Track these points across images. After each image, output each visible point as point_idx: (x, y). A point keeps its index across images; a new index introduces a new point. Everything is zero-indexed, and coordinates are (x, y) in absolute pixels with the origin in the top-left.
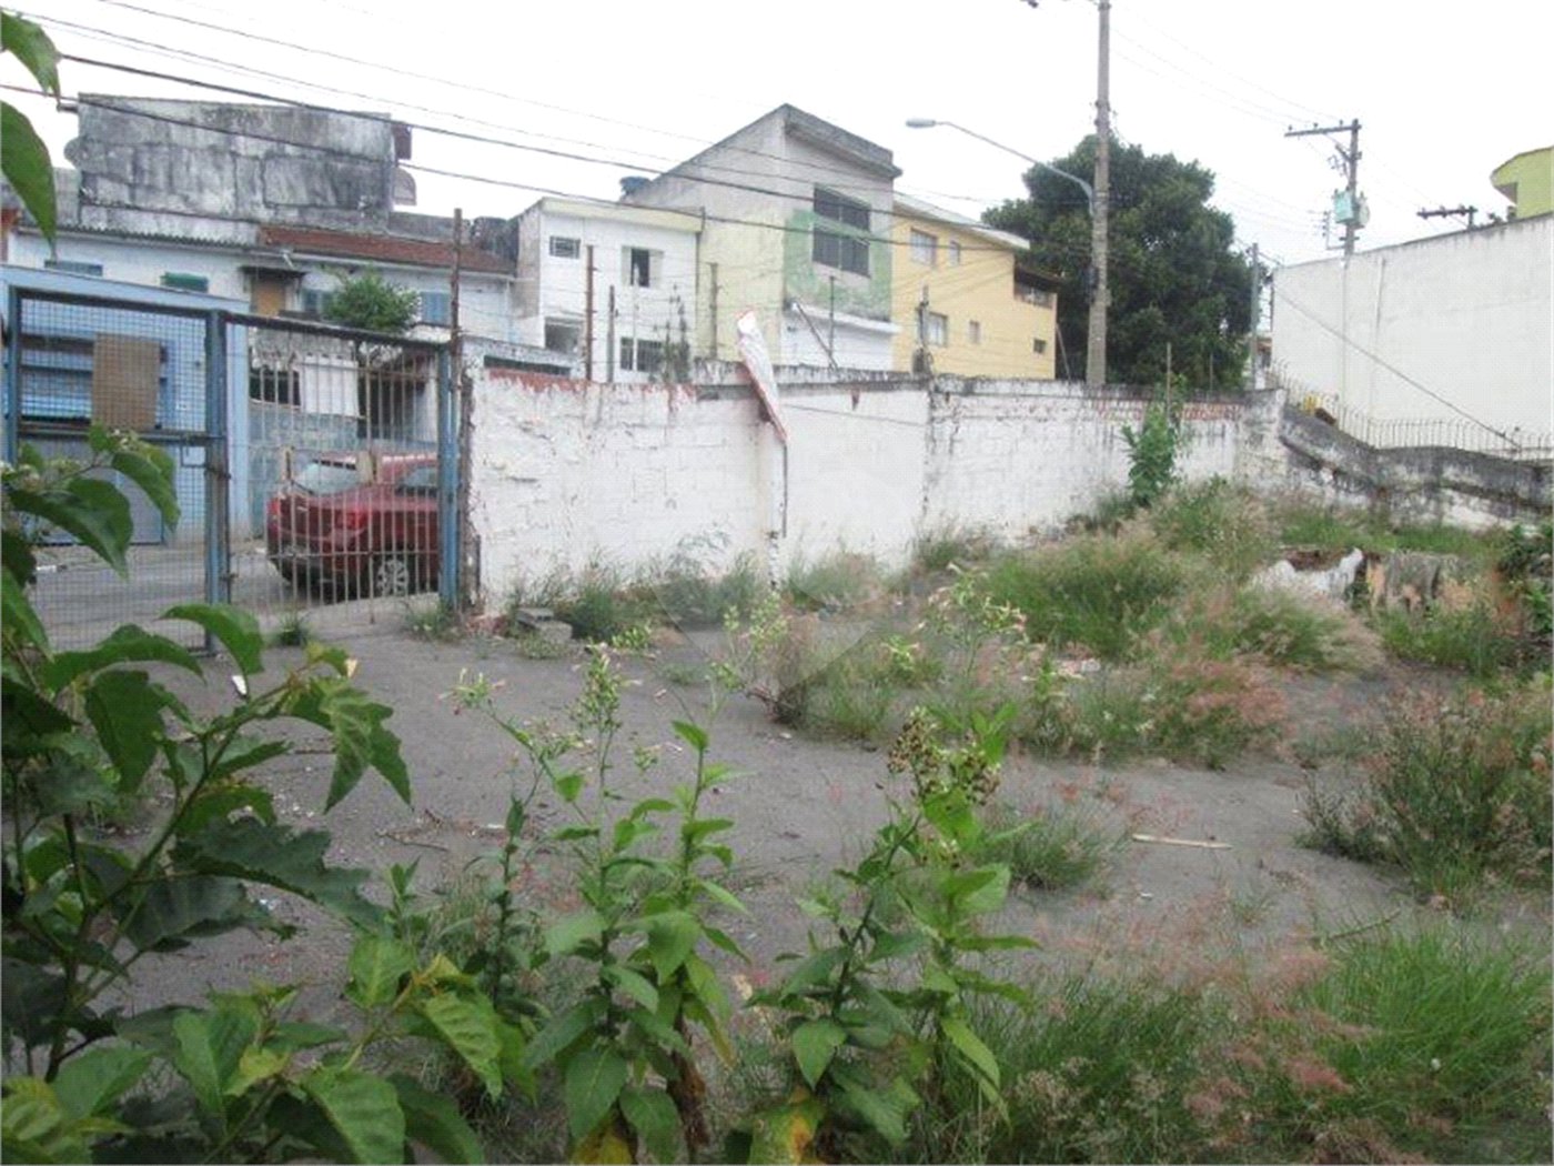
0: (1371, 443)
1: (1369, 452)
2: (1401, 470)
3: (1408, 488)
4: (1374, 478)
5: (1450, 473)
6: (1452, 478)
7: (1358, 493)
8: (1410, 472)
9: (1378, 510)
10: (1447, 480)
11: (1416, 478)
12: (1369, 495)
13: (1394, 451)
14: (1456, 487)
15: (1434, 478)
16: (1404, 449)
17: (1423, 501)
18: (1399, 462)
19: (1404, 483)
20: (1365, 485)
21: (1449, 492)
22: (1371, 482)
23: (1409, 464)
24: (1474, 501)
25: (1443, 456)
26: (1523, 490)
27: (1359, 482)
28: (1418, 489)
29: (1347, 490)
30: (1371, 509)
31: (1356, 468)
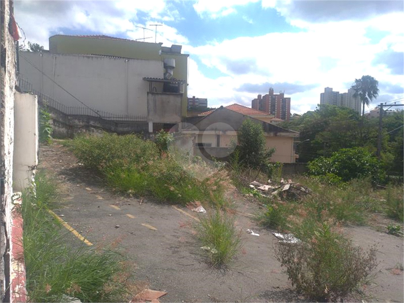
0: (65, 113)
1: (65, 116)
2: (77, 121)
3: (79, 127)
4: (68, 123)
5: (92, 123)
6: (93, 124)
7: (62, 127)
8: (80, 122)
9: (69, 133)
10: (91, 125)
11: (81, 123)
12: (66, 128)
13: (74, 115)
14: (95, 127)
15: (87, 124)
16: (77, 115)
17: (84, 130)
18: (76, 119)
19: (78, 125)
20: (64, 125)
21: (92, 128)
22: (66, 125)
23: (79, 120)
24: (100, 131)
25: (89, 118)
26: (113, 128)
27: (62, 124)
28: (82, 127)
29: (59, 127)
30: (67, 132)
31: (61, 120)
